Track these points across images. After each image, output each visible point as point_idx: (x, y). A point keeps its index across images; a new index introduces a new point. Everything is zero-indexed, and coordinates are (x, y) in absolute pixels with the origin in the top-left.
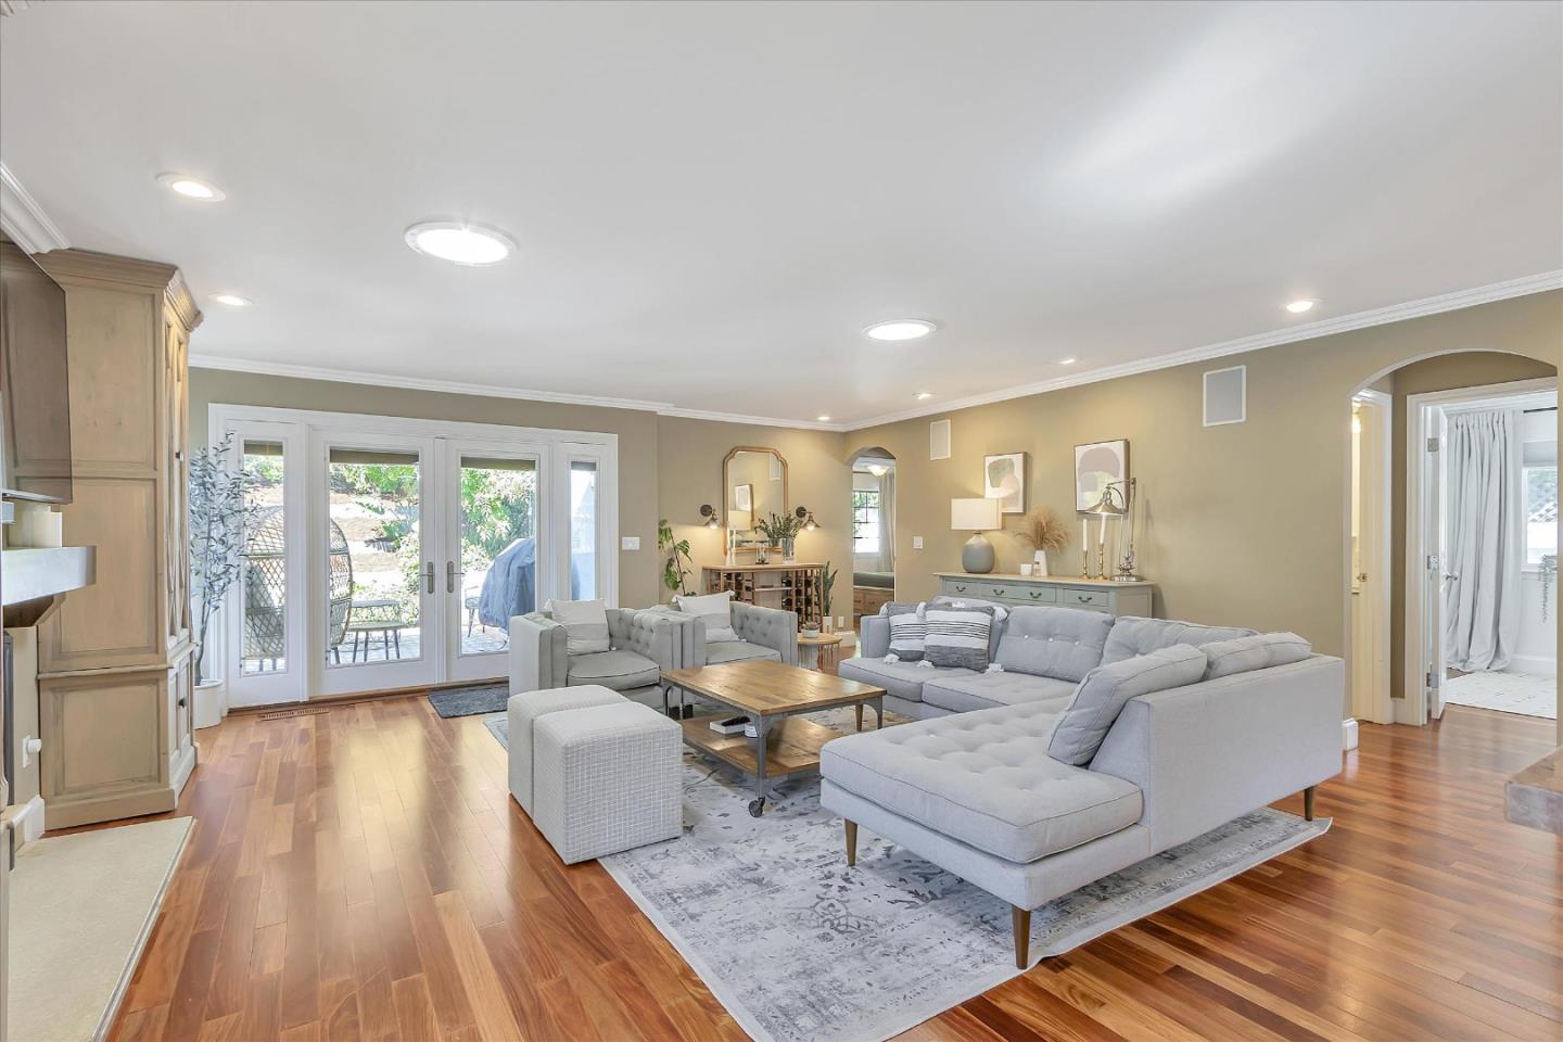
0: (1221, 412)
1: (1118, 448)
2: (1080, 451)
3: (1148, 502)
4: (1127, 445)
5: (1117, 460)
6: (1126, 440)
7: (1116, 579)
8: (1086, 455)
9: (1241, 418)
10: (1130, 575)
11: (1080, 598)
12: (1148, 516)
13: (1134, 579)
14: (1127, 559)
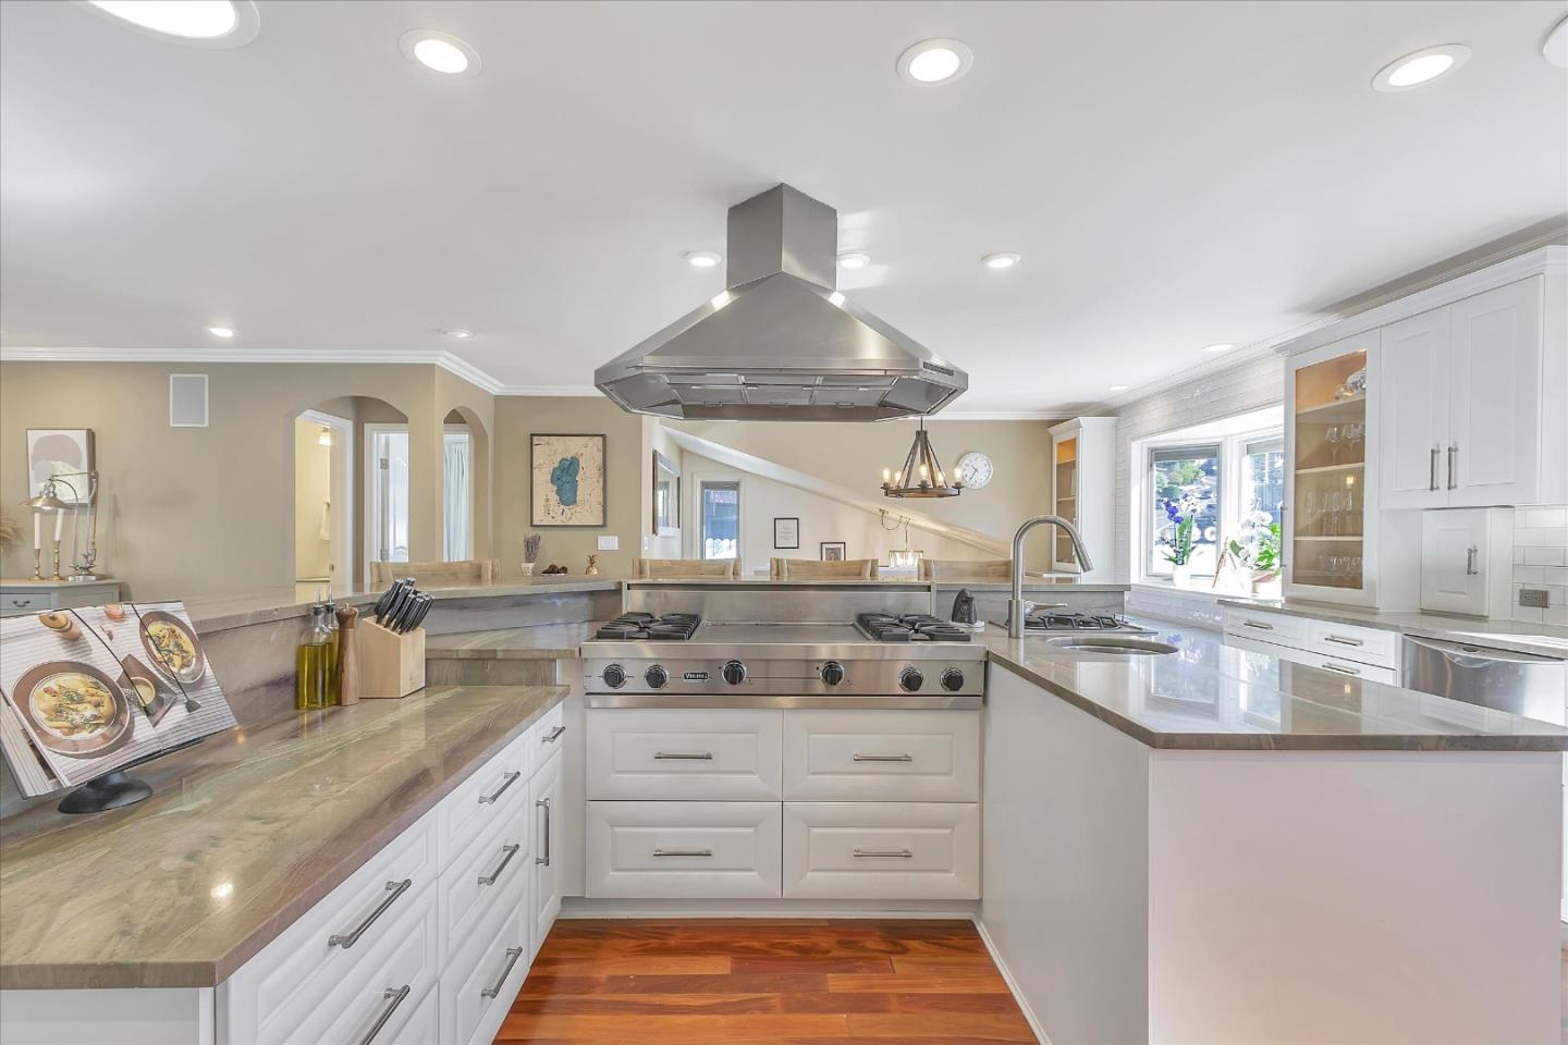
0: (188, 415)
1: (80, 438)
2: (34, 437)
3: (115, 498)
4: (91, 436)
5: (79, 450)
6: (89, 430)
7: (70, 579)
8: (41, 441)
9: (203, 423)
10: (91, 574)
11: (15, 602)
12: (116, 513)
13: (94, 578)
14: (86, 557)
